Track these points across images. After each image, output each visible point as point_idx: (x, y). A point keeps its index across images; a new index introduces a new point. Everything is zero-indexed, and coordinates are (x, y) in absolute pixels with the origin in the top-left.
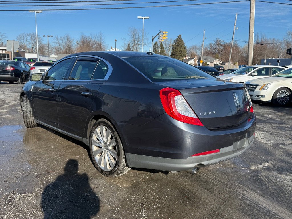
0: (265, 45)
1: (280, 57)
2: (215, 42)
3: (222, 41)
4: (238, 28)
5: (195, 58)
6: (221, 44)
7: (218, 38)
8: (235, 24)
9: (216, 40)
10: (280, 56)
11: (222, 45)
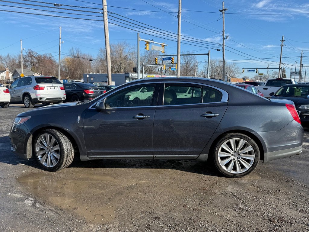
0: (93, 60)
1: (99, 73)
2: (27, 53)
3: (36, 53)
4: (63, 42)
5: (7, 71)
6: (34, 55)
7: (30, 49)
8: (60, 38)
9: (27, 51)
10: (99, 71)
11: (36, 58)
